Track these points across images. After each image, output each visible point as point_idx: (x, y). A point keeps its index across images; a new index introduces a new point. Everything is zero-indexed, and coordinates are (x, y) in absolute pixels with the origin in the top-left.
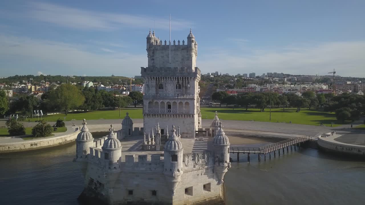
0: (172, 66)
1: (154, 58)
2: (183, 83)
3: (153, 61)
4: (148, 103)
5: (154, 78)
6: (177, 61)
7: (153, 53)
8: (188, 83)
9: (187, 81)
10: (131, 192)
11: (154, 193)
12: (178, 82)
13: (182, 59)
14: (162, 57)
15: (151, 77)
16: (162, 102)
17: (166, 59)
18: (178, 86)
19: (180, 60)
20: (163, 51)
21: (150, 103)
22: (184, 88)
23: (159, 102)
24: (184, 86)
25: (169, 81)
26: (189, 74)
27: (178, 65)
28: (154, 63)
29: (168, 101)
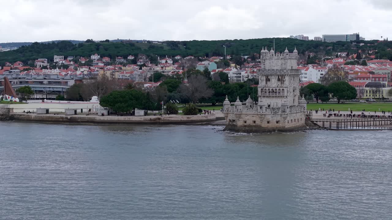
0: (275, 68)
1: (265, 64)
2: (281, 78)
3: (264, 65)
4: (261, 89)
5: (264, 75)
6: (278, 65)
7: (264, 61)
8: (285, 78)
9: (284, 77)
10: (245, 122)
11: (255, 122)
12: (279, 77)
13: (281, 64)
14: (270, 63)
15: (263, 75)
16: (269, 89)
17: (272, 64)
18: (279, 80)
19: (280, 64)
20: (270, 60)
21: (262, 89)
22: (282, 81)
23: (267, 89)
24: (282, 79)
25: (273, 77)
26: (285, 73)
27: (279, 68)
28: (265, 66)
29: (272, 88)
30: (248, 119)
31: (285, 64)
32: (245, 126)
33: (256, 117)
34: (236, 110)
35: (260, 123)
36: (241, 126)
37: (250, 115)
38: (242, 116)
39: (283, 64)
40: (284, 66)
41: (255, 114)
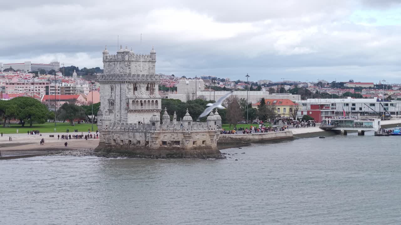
0: (141, 73)
1: (130, 67)
2: (151, 86)
3: (129, 69)
6: (146, 70)
7: (130, 63)
8: (154, 86)
11: (204, 142)
12: (148, 86)
13: (149, 69)
14: (136, 66)
16: (141, 101)
17: (138, 68)
18: (147, 89)
19: (147, 69)
20: (137, 62)
21: (133, 101)
22: (152, 90)
23: (139, 100)
24: (152, 88)
25: (142, 85)
26: (156, 79)
27: (145, 73)
28: (130, 71)
29: (145, 100)
30: (198, 139)
31: (153, 68)
32: (195, 148)
33: (206, 135)
34: (190, 128)
35: (210, 144)
36: (191, 149)
37: (200, 133)
38: (193, 135)
39: (151, 69)
40: (151, 71)
41: (205, 132)
